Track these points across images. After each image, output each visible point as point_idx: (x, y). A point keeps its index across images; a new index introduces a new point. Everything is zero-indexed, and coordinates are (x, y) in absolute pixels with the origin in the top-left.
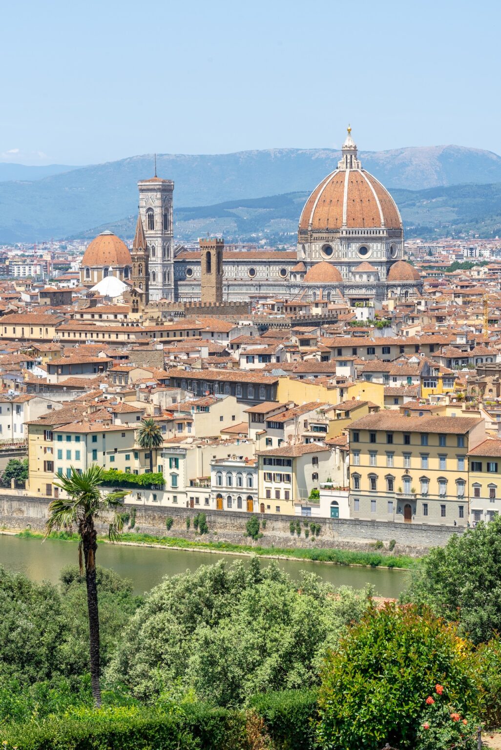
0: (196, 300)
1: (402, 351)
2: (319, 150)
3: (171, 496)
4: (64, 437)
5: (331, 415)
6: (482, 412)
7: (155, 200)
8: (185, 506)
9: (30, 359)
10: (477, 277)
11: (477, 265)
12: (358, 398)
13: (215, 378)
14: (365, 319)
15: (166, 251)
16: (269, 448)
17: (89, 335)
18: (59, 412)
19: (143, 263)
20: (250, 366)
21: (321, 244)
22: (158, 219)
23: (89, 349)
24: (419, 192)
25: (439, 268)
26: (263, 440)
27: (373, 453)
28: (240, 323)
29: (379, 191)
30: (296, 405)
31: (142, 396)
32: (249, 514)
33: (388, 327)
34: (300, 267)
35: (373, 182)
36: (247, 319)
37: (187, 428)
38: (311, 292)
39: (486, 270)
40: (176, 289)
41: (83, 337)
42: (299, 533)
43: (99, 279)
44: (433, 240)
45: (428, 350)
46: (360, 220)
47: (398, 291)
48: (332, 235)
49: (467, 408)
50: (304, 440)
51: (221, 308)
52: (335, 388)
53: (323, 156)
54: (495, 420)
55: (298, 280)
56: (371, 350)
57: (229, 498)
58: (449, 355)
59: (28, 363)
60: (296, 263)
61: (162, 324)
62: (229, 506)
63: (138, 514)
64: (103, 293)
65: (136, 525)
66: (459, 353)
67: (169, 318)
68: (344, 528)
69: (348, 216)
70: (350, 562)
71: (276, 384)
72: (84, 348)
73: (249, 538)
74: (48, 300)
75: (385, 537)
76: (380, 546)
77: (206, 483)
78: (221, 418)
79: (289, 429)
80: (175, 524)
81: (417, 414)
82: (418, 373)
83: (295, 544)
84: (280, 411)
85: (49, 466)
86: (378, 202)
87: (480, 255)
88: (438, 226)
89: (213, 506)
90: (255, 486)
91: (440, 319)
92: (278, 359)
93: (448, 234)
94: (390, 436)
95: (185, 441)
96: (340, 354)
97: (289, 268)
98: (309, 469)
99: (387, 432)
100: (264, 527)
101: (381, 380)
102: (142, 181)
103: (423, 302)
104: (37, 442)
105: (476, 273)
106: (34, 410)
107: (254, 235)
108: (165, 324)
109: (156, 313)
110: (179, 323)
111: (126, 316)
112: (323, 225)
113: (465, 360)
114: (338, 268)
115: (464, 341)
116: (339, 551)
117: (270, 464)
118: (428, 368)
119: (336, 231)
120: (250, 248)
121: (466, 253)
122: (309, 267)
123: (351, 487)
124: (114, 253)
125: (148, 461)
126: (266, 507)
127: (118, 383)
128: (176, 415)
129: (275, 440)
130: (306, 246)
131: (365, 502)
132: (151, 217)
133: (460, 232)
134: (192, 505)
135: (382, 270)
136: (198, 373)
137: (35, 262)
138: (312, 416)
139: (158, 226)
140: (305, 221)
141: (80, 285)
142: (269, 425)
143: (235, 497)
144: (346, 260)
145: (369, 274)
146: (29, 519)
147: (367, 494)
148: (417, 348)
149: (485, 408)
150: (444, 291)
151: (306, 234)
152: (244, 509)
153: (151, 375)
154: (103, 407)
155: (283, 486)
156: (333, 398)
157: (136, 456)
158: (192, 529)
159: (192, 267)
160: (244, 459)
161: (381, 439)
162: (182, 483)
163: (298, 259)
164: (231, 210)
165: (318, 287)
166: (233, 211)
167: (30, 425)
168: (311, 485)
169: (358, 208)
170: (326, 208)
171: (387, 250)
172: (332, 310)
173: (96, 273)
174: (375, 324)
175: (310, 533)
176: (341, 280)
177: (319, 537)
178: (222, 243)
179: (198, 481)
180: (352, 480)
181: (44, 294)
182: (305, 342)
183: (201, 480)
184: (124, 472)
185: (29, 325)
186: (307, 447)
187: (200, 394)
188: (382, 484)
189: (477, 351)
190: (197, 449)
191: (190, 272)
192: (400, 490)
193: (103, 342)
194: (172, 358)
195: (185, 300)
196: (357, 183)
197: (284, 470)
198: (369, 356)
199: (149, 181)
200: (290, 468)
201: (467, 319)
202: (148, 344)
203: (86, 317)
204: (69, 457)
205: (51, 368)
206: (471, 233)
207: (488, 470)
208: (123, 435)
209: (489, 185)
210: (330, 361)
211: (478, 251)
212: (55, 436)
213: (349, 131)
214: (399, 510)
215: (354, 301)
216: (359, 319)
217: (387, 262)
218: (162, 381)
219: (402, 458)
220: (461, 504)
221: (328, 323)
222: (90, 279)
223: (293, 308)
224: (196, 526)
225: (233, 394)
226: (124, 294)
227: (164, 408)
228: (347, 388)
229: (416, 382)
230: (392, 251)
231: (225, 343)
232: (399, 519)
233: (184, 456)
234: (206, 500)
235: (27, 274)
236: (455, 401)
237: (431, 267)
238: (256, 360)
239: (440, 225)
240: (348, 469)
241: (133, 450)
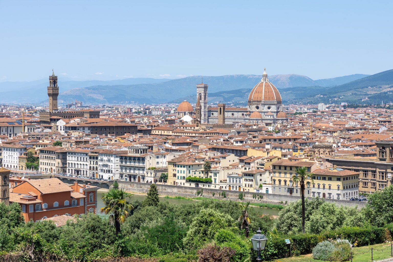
0: (214, 123)
1: (285, 141)
2: (250, 75)
3: (214, 185)
4: (180, 166)
5: (266, 160)
6: (315, 160)
7: (202, 91)
8: (218, 189)
9: (165, 141)
10: (304, 117)
11: (303, 113)
12: (274, 155)
13: (227, 148)
14: (271, 130)
15: (205, 107)
16: (245, 171)
17: (183, 134)
18: (177, 158)
19: (199, 111)
20: (237, 144)
21: (255, 106)
22: (203, 97)
23: (183, 138)
24: (283, 89)
25: (291, 114)
26: (244, 168)
27: (280, 173)
28: (231, 131)
29: (274, 89)
30: (254, 157)
31: (204, 153)
32: (240, 192)
33: (279, 133)
34: (248, 113)
35: (272, 86)
36: (233, 129)
37: (218, 164)
38: (252, 121)
39: (307, 115)
40: (208, 120)
41: (181, 134)
42: (256, 198)
43: (183, 116)
44: (288, 105)
45: (293, 140)
46: (268, 98)
47: (280, 121)
48: (259, 103)
49: (310, 159)
50: (257, 168)
51: (224, 126)
52: (266, 152)
53: (252, 77)
54: (320, 163)
55: (248, 117)
56: (275, 140)
57: (233, 186)
58: (300, 142)
59: (164, 142)
60: (247, 112)
61: (206, 131)
62: (233, 189)
63: (204, 191)
64: (185, 120)
65: (203, 195)
66: (304, 141)
67: (208, 129)
68: (271, 197)
69: (264, 97)
70: (273, 208)
71: (247, 150)
72: (182, 138)
73: (240, 200)
74: (167, 122)
75: (284, 200)
76: (282, 203)
77: (225, 182)
78: (230, 161)
79: (252, 165)
80: (215, 195)
81: (294, 161)
82: (292, 147)
83: (254, 201)
84: (249, 159)
85: (175, 175)
86: (274, 92)
87: (304, 110)
88: (289, 100)
89: (227, 189)
90: (241, 183)
91: (295, 130)
92: (246, 142)
93: (292, 103)
94: (285, 167)
95: (218, 168)
96: (265, 141)
97: (245, 113)
98: (259, 177)
99: (284, 166)
100: (244, 196)
101: (280, 150)
102: (198, 85)
103: (289, 125)
104: (171, 168)
105: (304, 116)
106: (170, 157)
107: (229, 103)
108: (207, 131)
109: (204, 127)
110: (211, 130)
111: (194, 128)
112: (256, 100)
113: (306, 143)
114: (261, 113)
115: (305, 138)
116: (269, 204)
117: (246, 176)
118: (294, 146)
119: (260, 101)
120: (228, 107)
121: (299, 109)
122: (251, 113)
123: (273, 184)
124: (187, 108)
125: (207, 174)
126: (245, 190)
127: (195, 149)
128: (215, 160)
129: (247, 168)
130: (250, 106)
131: (277, 189)
132: (201, 96)
133: (296, 102)
134: (221, 188)
135: (275, 114)
136: (220, 146)
137: (159, 110)
138: (259, 161)
139: (203, 99)
140: (250, 98)
141: (176, 118)
142: (246, 163)
143: (235, 186)
144: (263, 111)
145: (271, 116)
146: (168, 192)
147: (278, 186)
148: (290, 140)
149: (316, 159)
150: (294, 121)
151: (250, 102)
152: (238, 190)
153: (206, 147)
154: (192, 157)
155: (250, 183)
156: (265, 155)
157: (203, 173)
158: (221, 196)
159: (213, 113)
160: (238, 174)
161: (283, 168)
162: (218, 182)
163: (248, 111)
164: (221, 94)
165: (254, 120)
166: (222, 94)
167: (169, 162)
168: (259, 183)
169: (267, 94)
170: (257, 94)
171: (277, 108)
172: (259, 127)
173: (181, 114)
174: (275, 132)
175: (259, 198)
176: (262, 117)
177: (262, 200)
178: (225, 105)
179: (223, 181)
180: (273, 182)
181: (166, 121)
182: (254, 137)
183: (224, 181)
184: (199, 178)
185: (163, 130)
186: (258, 171)
187: (222, 153)
188: (283, 183)
189: (309, 141)
190: (223, 171)
191: (213, 114)
192: (289, 185)
193: (188, 136)
194: (211, 141)
195: (211, 123)
196: (267, 86)
197: (251, 178)
198: (274, 142)
199: (200, 85)
200: (253, 177)
201: (304, 130)
202: (202, 137)
203: (181, 128)
204: (181, 173)
205: (173, 144)
206: (300, 103)
207: (318, 179)
208: (199, 166)
209: (306, 87)
210: (262, 143)
211: (303, 109)
212: (177, 166)
213: (265, 69)
214: (288, 191)
215: (267, 124)
216: (270, 130)
217: (277, 112)
218: (209, 149)
219: (289, 175)
220: (309, 190)
221: (259, 131)
222: (179, 116)
223: (247, 126)
224: (222, 195)
225: (233, 153)
226: (192, 121)
227: (211, 157)
228: (269, 152)
229: (291, 151)
230: (278, 108)
231: (227, 137)
232: (288, 194)
233: (218, 173)
234: (225, 187)
235: (157, 114)
236: (306, 156)
237: (288, 114)
238: (239, 143)
239: (290, 100)
240: (272, 178)
241: (202, 171)
